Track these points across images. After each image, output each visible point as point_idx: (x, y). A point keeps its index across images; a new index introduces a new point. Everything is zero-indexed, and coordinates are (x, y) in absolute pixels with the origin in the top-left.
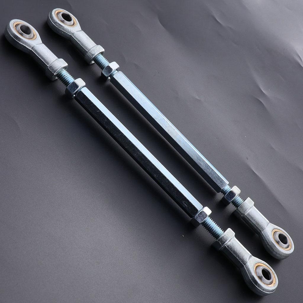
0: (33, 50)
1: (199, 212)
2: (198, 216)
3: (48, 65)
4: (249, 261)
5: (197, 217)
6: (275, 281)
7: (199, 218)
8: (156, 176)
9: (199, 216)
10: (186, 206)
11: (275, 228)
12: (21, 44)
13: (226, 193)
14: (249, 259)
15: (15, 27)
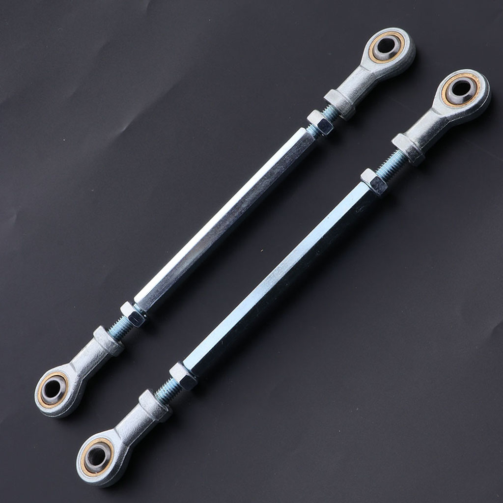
0: (130, 445)
1: (373, 188)
2: (378, 190)
3: (154, 421)
4: (442, 114)
5: (378, 192)
6: (470, 74)
7: (380, 189)
8: (318, 253)
9: (378, 188)
10: (362, 208)
11: (367, 55)
12: (122, 463)
13: (319, 132)
14: (440, 114)
15: (94, 473)
